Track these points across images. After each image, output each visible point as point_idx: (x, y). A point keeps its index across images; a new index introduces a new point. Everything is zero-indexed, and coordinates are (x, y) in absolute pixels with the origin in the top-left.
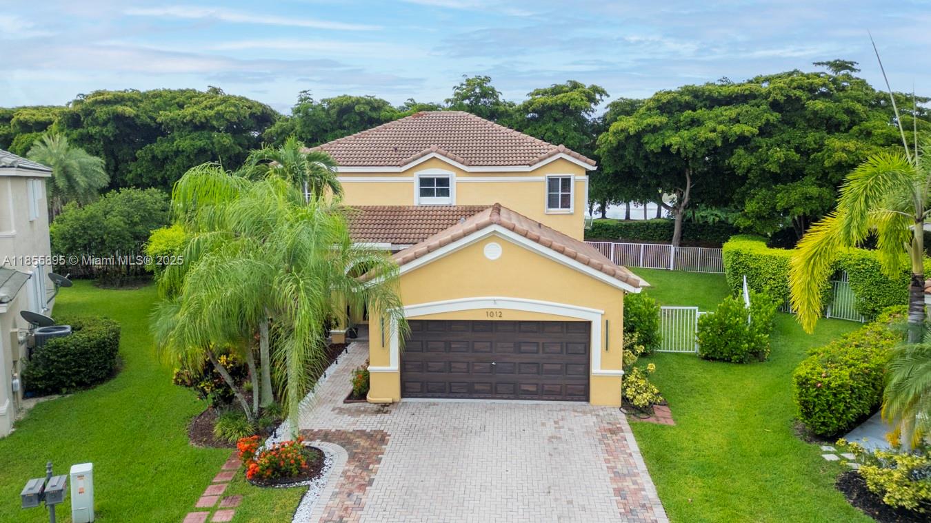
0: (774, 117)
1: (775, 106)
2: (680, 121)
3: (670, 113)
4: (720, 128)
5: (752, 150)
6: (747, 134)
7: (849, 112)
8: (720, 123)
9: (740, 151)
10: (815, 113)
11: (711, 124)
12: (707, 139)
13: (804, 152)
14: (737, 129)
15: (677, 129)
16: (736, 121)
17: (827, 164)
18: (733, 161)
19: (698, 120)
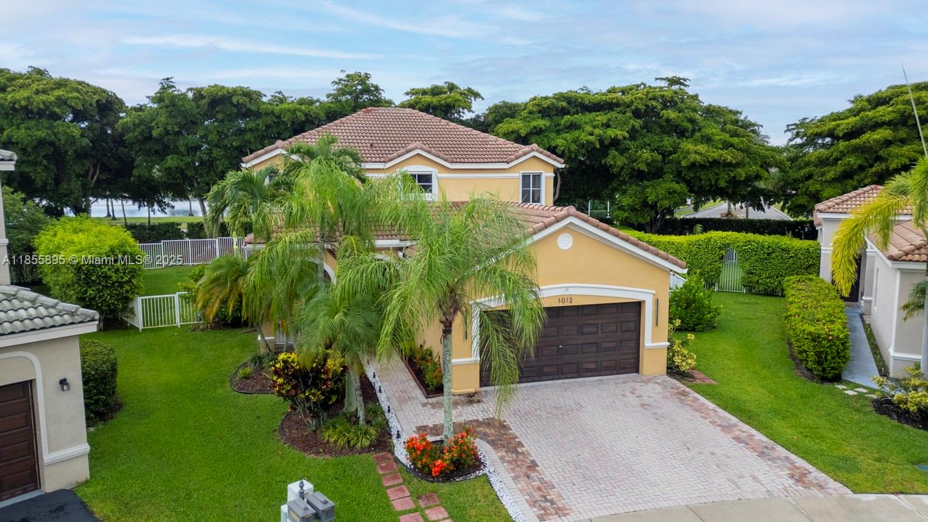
0: (637, 123)
1: (637, 114)
2: (559, 125)
3: (549, 116)
4: (597, 131)
5: (623, 152)
6: (620, 137)
7: (692, 121)
8: (595, 127)
9: (613, 152)
10: (668, 121)
11: (589, 128)
12: (587, 141)
13: (665, 155)
14: (611, 133)
15: (558, 132)
16: (607, 126)
17: (684, 163)
18: (609, 161)
19: (576, 125)
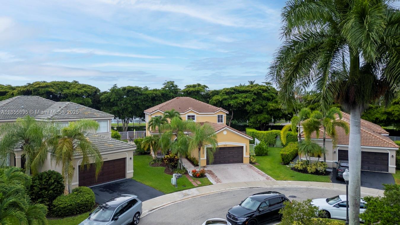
0: (255, 97)
1: (255, 94)
2: (232, 97)
3: (229, 95)
4: (243, 99)
5: (251, 105)
6: (250, 101)
7: (272, 96)
8: (242, 98)
9: (248, 106)
10: (264, 96)
11: (240, 98)
12: (240, 102)
13: (263, 106)
14: (247, 100)
15: (231, 99)
16: (246, 98)
17: (269, 109)
18: (246, 108)
19: (236, 97)
